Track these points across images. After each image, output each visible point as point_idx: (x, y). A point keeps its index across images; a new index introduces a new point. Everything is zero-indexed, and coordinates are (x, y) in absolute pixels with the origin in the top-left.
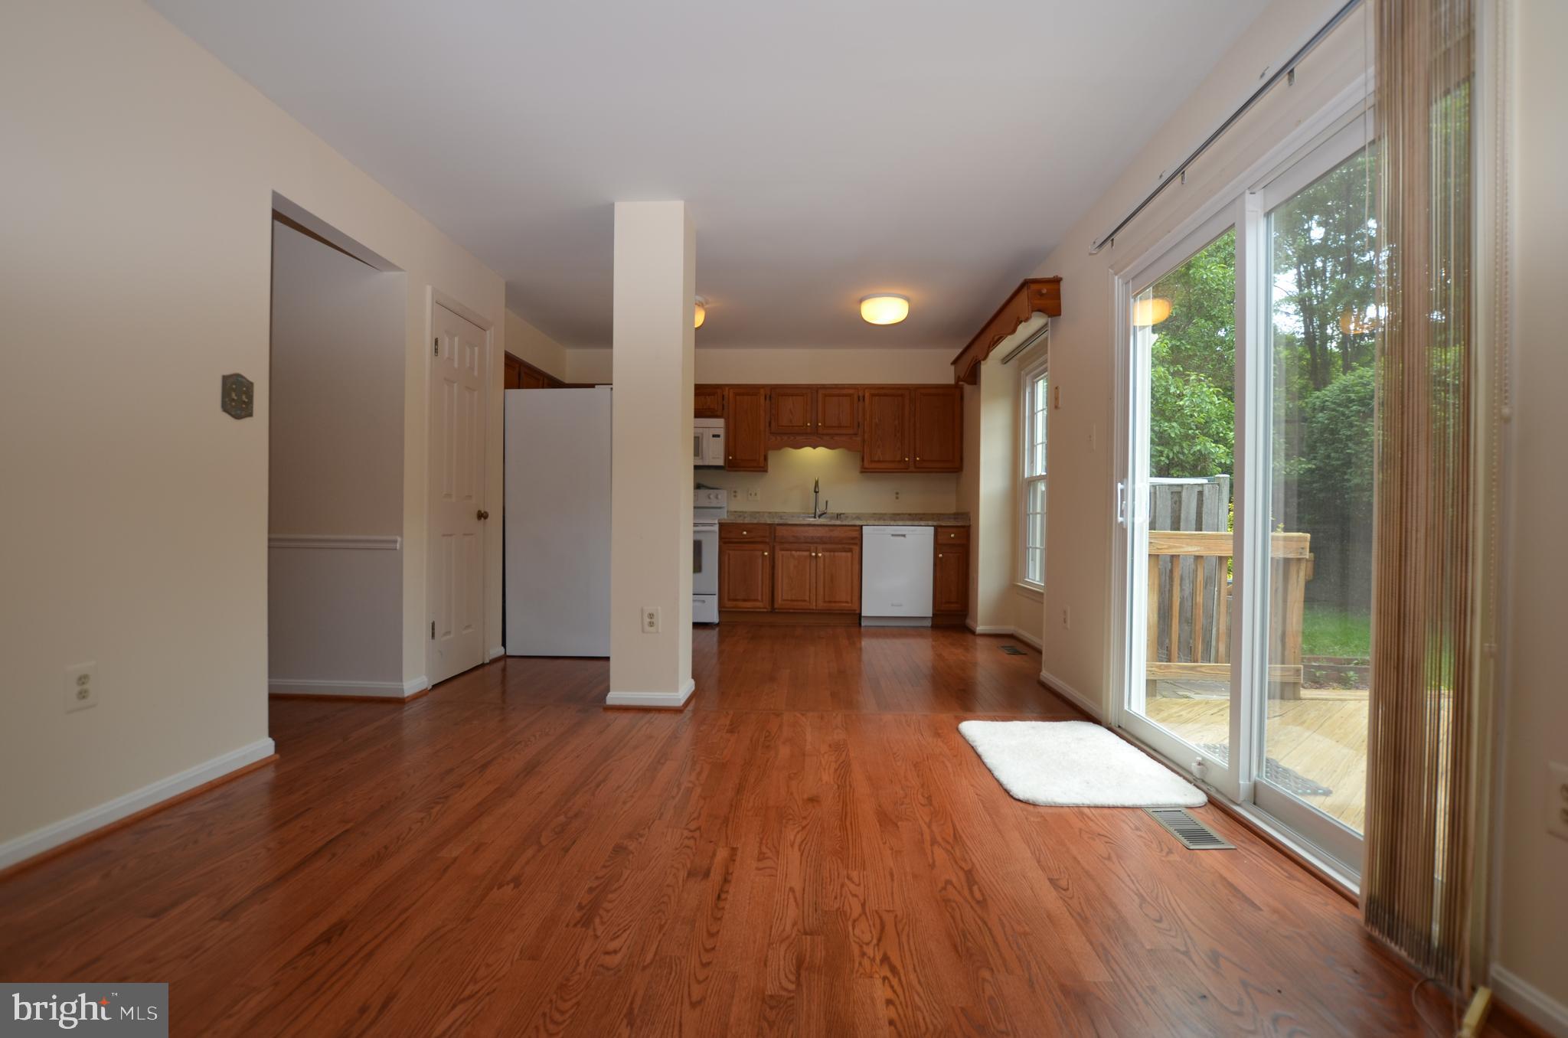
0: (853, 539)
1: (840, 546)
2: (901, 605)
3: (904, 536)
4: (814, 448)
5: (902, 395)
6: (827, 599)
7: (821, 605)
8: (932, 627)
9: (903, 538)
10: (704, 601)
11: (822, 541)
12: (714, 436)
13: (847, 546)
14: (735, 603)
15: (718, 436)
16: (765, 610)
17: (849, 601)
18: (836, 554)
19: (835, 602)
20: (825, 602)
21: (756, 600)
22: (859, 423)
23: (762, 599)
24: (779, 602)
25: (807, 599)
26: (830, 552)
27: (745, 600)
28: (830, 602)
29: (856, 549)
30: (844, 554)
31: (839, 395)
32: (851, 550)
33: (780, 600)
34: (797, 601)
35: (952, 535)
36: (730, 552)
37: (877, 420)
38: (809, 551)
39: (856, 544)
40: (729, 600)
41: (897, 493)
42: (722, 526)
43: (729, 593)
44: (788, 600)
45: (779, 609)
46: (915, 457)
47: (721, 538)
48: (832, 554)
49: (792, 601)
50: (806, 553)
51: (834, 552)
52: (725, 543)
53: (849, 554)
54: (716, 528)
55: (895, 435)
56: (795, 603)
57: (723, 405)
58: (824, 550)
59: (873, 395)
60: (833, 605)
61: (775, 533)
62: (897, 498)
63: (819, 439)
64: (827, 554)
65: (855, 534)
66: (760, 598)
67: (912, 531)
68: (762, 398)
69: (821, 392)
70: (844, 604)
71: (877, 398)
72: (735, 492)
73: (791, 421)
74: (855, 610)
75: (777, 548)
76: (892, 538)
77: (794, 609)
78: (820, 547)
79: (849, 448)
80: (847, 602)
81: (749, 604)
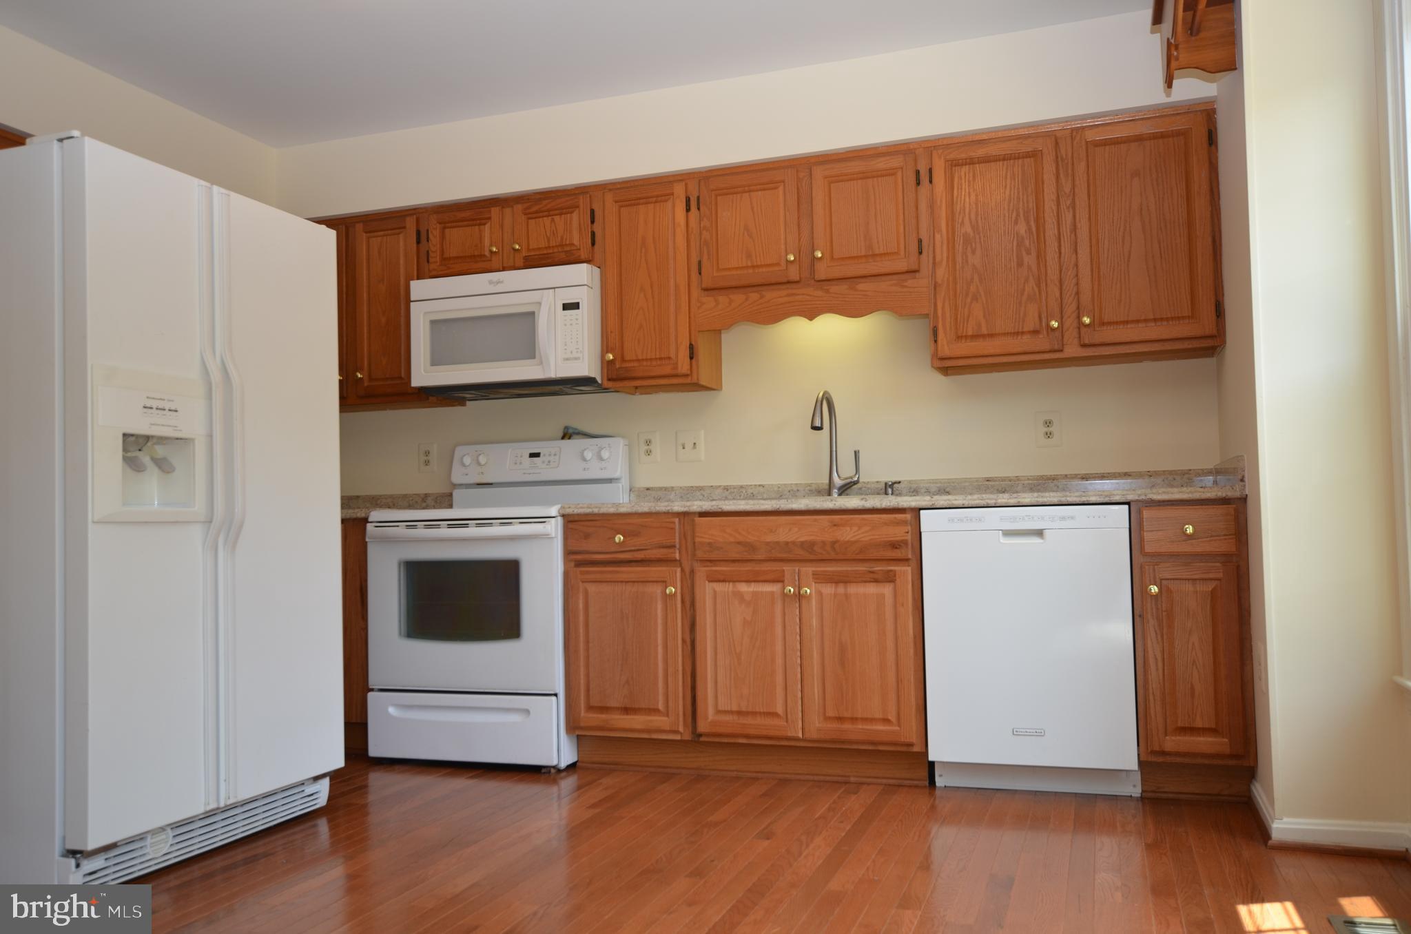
0: (895, 545)
1: (862, 568)
2: (1040, 734)
3: (1039, 533)
4: (811, 318)
5: (1034, 155)
6: (830, 713)
7: (817, 727)
8: (1142, 799)
9: (1036, 540)
10: (527, 712)
11: (810, 554)
12: (566, 307)
13: (878, 568)
14: (604, 716)
15: (576, 306)
16: (678, 737)
17: (892, 717)
18: (853, 589)
19: (854, 720)
20: (827, 719)
21: (655, 711)
22: (920, 241)
23: (667, 707)
24: (709, 717)
25: (780, 709)
26: (837, 583)
27: (626, 710)
28: (840, 719)
29: (907, 571)
30: (872, 589)
31: (864, 176)
32: (890, 578)
33: (711, 711)
34: (754, 714)
35: (1190, 529)
36: (592, 588)
37: (969, 230)
38: (780, 580)
39: (905, 561)
40: (590, 708)
41: (1048, 423)
42: (571, 522)
43: (588, 690)
44: (731, 712)
45: (708, 735)
46: (1079, 318)
47: (568, 553)
48: (841, 589)
49: (739, 713)
50: (774, 588)
51: (846, 582)
52: (579, 564)
53: (887, 590)
54: (554, 528)
55: (1020, 264)
56: (749, 720)
57: (593, 234)
58: (819, 578)
59: (954, 164)
60: (847, 726)
61: (693, 537)
62: (1049, 435)
63: (819, 293)
64: (828, 590)
65: (900, 533)
66: (661, 706)
67: (1063, 518)
68: (681, 206)
69: (819, 172)
70: (880, 727)
71: (965, 169)
72: (648, 442)
73: (749, 256)
74: (911, 745)
75: (701, 571)
76: (1004, 540)
77: (747, 736)
78: (808, 570)
79: (899, 309)
80: (886, 721)
81: (637, 722)
